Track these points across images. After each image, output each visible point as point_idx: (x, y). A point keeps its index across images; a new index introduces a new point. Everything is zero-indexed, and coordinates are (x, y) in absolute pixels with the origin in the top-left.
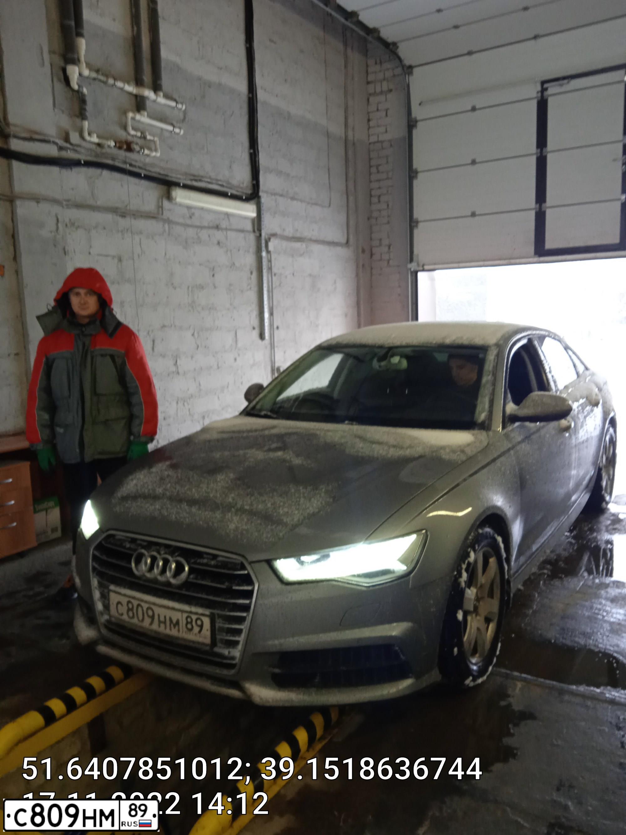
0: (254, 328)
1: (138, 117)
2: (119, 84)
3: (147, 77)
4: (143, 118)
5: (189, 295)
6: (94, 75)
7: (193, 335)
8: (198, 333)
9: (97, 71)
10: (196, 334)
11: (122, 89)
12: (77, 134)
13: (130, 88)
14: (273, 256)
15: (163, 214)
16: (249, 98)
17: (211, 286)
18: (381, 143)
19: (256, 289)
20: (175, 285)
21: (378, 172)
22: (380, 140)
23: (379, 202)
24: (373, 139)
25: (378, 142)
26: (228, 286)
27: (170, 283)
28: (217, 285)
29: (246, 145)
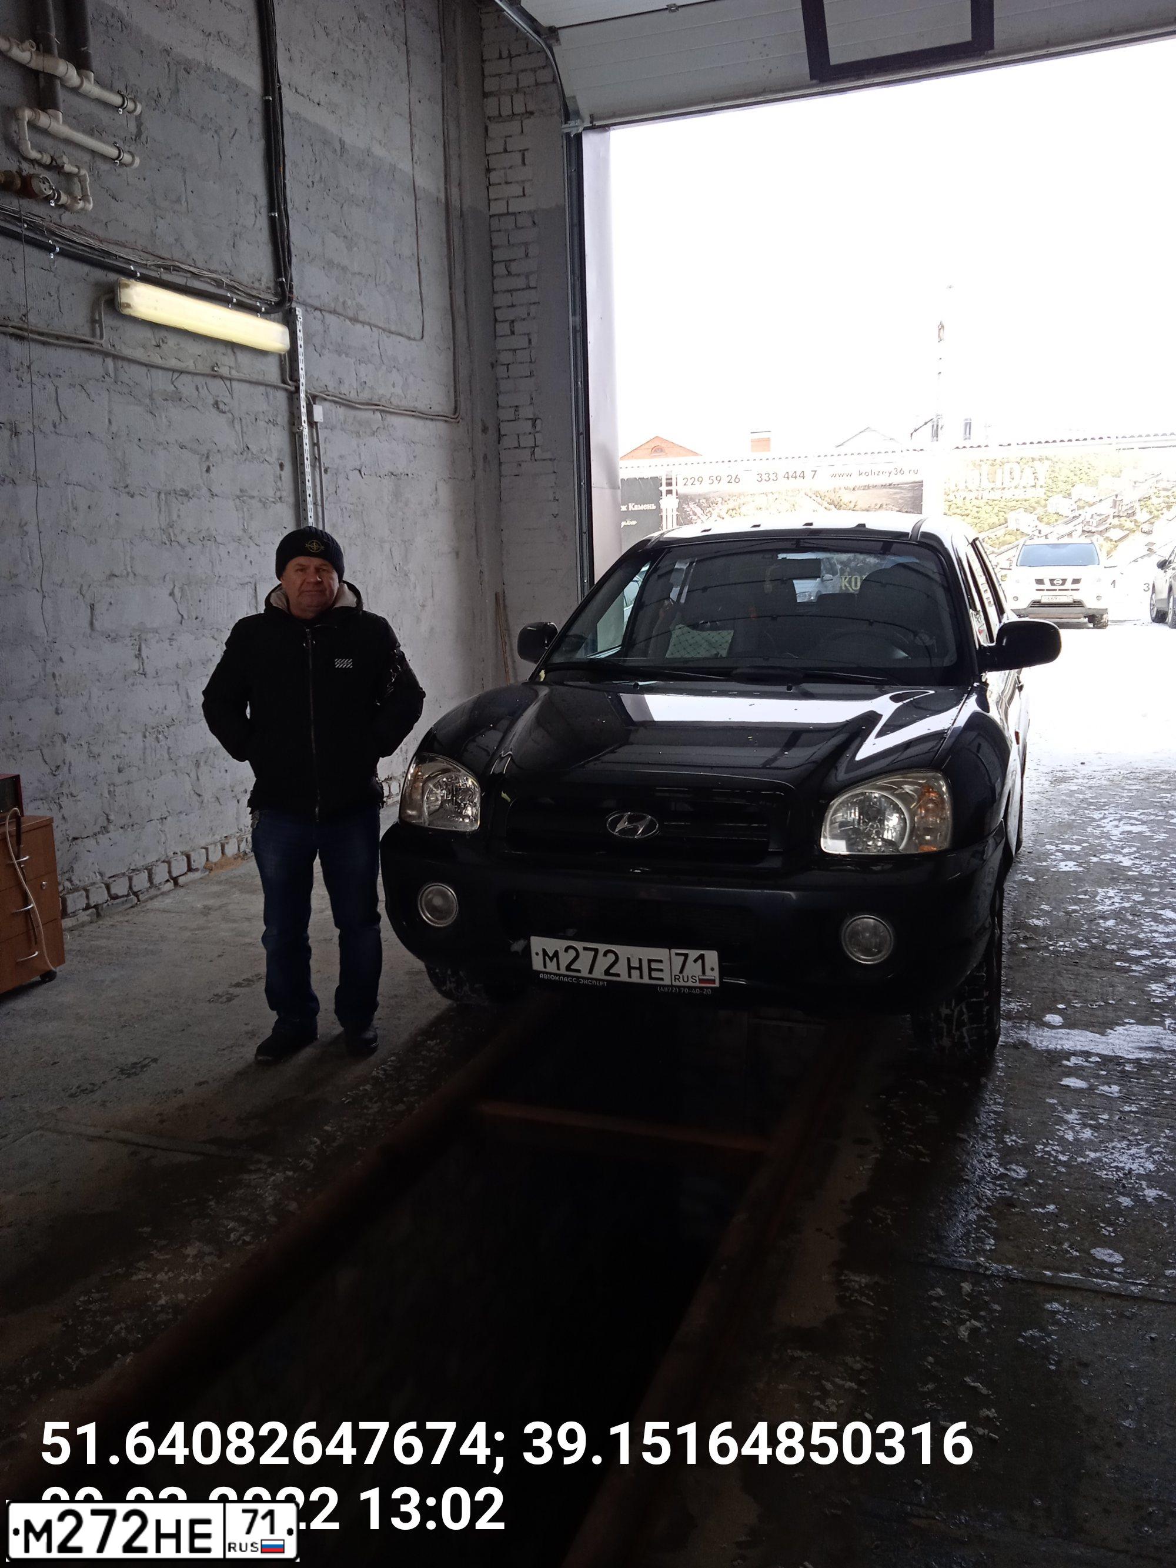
1: (43, 120)
4: (54, 125)
5: (160, 510)
7: (171, 594)
8: (182, 590)
10: (177, 593)
13: (24, 56)
14: (322, 434)
15: (101, 337)
16: (266, 103)
17: (204, 491)
18: (513, 218)
19: (291, 499)
20: (131, 489)
21: (509, 273)
22: (510, 211)
23: (513, 333)
24: (498, 208)
25: (508, 213)
26: (238, 493)
27: (122, 484)
28: (214, 491)
29: (263, 201)
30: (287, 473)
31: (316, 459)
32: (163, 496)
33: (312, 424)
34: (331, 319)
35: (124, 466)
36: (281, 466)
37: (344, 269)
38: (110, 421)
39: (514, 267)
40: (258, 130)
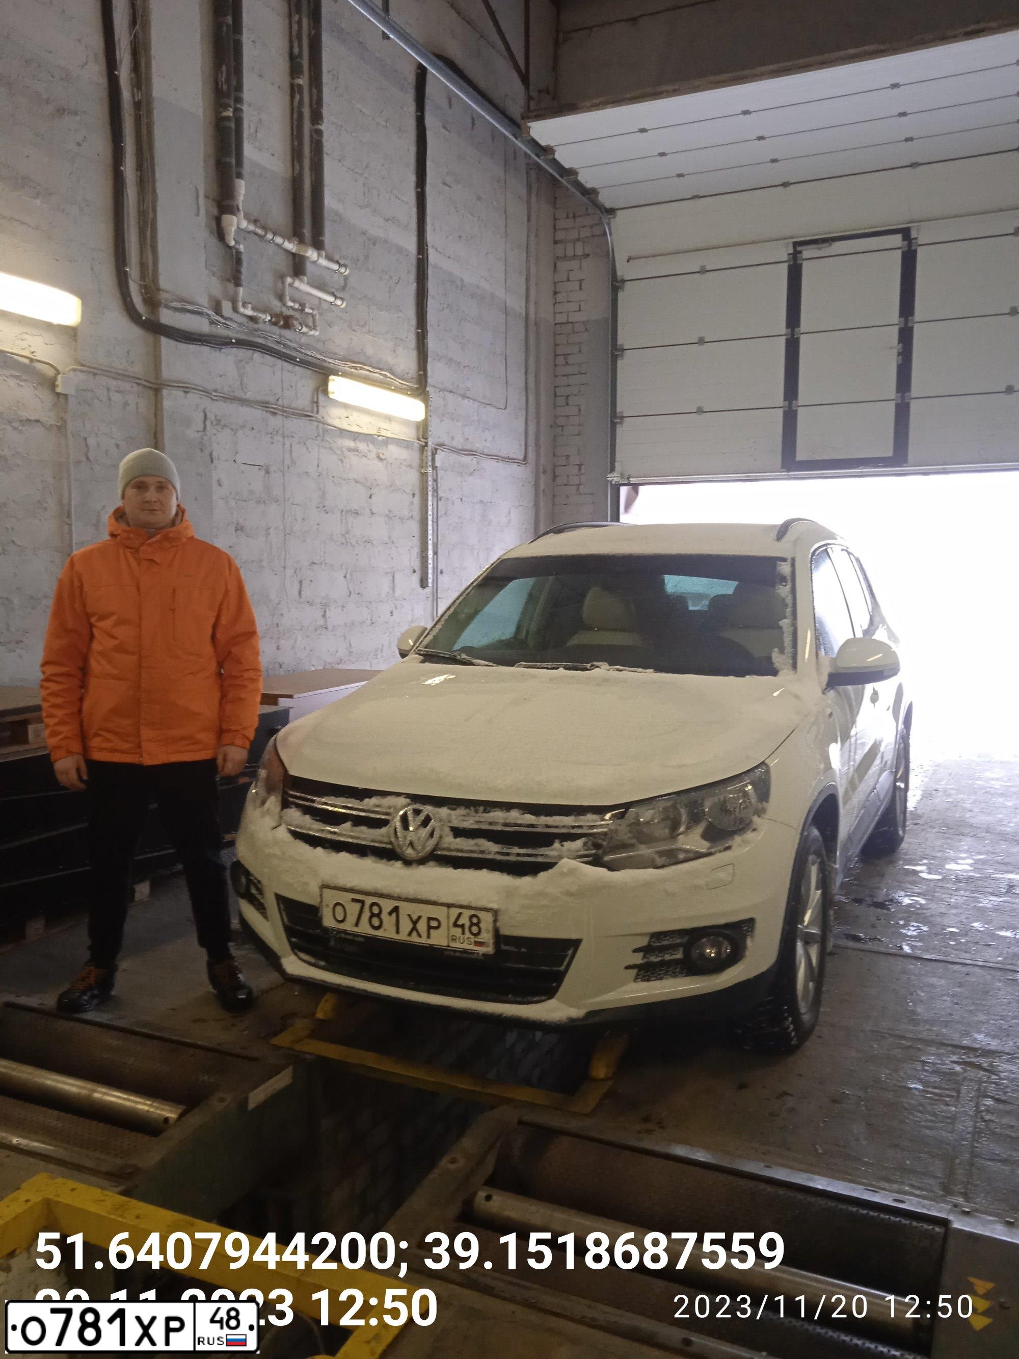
0: (414, 572)
1: (297, 284)
2: (279, 240)
3: (307, 232)
4: (302, 286)
5: (342, 522)
6: (251, 227)
7: (345, 577)
8: (351, 575)
9: (255, 222)
10: (348, 575)
11: (279, 246)
12: (230, 304)
13: (290, 246)
14: (440, 473)
15: (317, 413)
16: (418, 259)
17: (368, 511)
18: (571, 325)
19: (418, 518)
20: (327, 508)
21: (567, 363)
22: (570, 320)
23: (567, 404)
24: (561, 318)
25: (568, 323)
26: (387, 512)
27: (321, 505)
28: (374, 511)
29: (414, 322)
30: (417, 500)
31: (436, 490)
32: (344, 513)
33: (434, 468)
34: (449, 396)
35: (324, 493)
36: (414, 495)
37: (459, 363)
38: (318, 466)
39: (571, 360)
40: (412, 277)
